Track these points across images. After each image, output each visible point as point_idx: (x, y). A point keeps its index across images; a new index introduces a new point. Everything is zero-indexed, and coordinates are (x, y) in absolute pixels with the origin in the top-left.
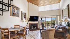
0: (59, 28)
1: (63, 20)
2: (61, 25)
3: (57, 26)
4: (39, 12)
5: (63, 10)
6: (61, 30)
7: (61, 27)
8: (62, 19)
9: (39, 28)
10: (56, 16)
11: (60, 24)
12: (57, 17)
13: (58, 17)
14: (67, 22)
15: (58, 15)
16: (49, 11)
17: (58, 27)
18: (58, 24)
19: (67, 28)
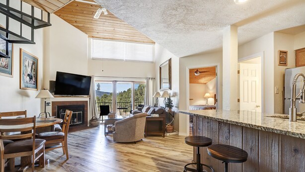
0: (154, 112)
1: (161, 93)
2: (156, 106)
3: (149, 109)
4: (93, 59)
5: (160, 68)
6: (157, 116)
7: (157, 109)
8: (159, 91)
9: (92, 120)
10: (145, 81)
11: (155, 102)
12: (148, 82)
13: (151, 82)
14: (166, 99)
15: (150, 79)
16: (126, 61)
17: (151, 110)
18: (151, 104)
19: (167, 111)
